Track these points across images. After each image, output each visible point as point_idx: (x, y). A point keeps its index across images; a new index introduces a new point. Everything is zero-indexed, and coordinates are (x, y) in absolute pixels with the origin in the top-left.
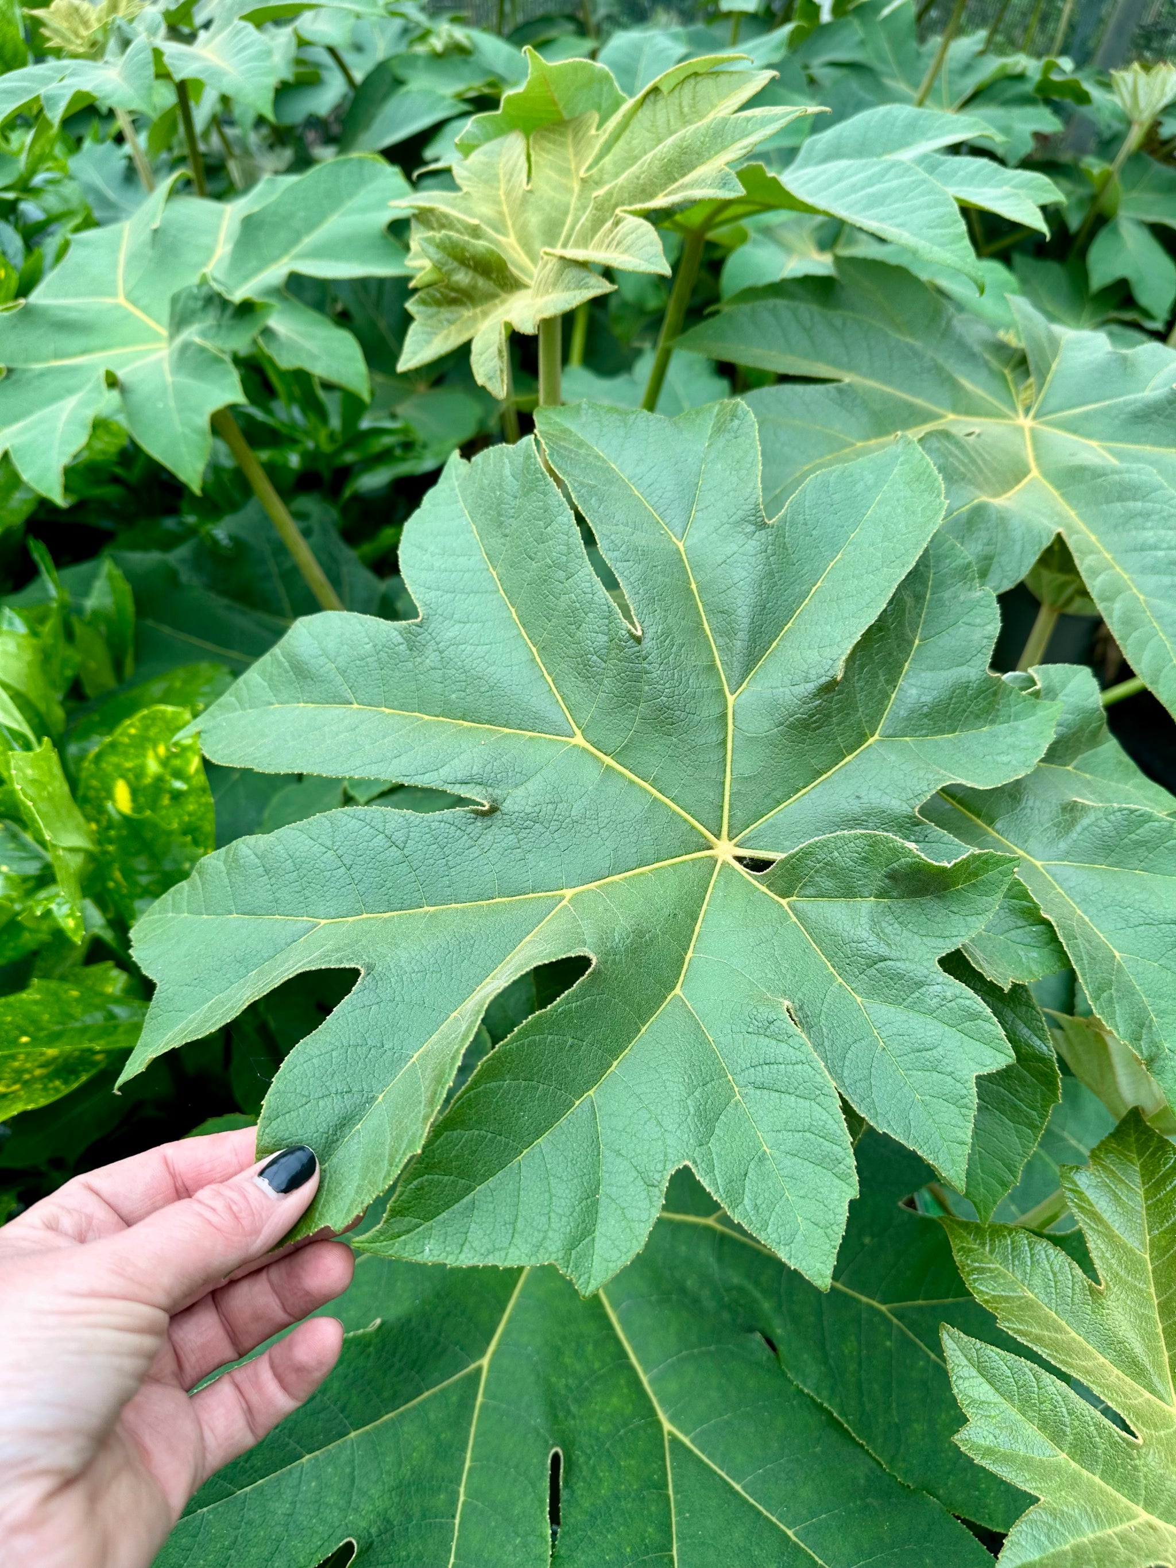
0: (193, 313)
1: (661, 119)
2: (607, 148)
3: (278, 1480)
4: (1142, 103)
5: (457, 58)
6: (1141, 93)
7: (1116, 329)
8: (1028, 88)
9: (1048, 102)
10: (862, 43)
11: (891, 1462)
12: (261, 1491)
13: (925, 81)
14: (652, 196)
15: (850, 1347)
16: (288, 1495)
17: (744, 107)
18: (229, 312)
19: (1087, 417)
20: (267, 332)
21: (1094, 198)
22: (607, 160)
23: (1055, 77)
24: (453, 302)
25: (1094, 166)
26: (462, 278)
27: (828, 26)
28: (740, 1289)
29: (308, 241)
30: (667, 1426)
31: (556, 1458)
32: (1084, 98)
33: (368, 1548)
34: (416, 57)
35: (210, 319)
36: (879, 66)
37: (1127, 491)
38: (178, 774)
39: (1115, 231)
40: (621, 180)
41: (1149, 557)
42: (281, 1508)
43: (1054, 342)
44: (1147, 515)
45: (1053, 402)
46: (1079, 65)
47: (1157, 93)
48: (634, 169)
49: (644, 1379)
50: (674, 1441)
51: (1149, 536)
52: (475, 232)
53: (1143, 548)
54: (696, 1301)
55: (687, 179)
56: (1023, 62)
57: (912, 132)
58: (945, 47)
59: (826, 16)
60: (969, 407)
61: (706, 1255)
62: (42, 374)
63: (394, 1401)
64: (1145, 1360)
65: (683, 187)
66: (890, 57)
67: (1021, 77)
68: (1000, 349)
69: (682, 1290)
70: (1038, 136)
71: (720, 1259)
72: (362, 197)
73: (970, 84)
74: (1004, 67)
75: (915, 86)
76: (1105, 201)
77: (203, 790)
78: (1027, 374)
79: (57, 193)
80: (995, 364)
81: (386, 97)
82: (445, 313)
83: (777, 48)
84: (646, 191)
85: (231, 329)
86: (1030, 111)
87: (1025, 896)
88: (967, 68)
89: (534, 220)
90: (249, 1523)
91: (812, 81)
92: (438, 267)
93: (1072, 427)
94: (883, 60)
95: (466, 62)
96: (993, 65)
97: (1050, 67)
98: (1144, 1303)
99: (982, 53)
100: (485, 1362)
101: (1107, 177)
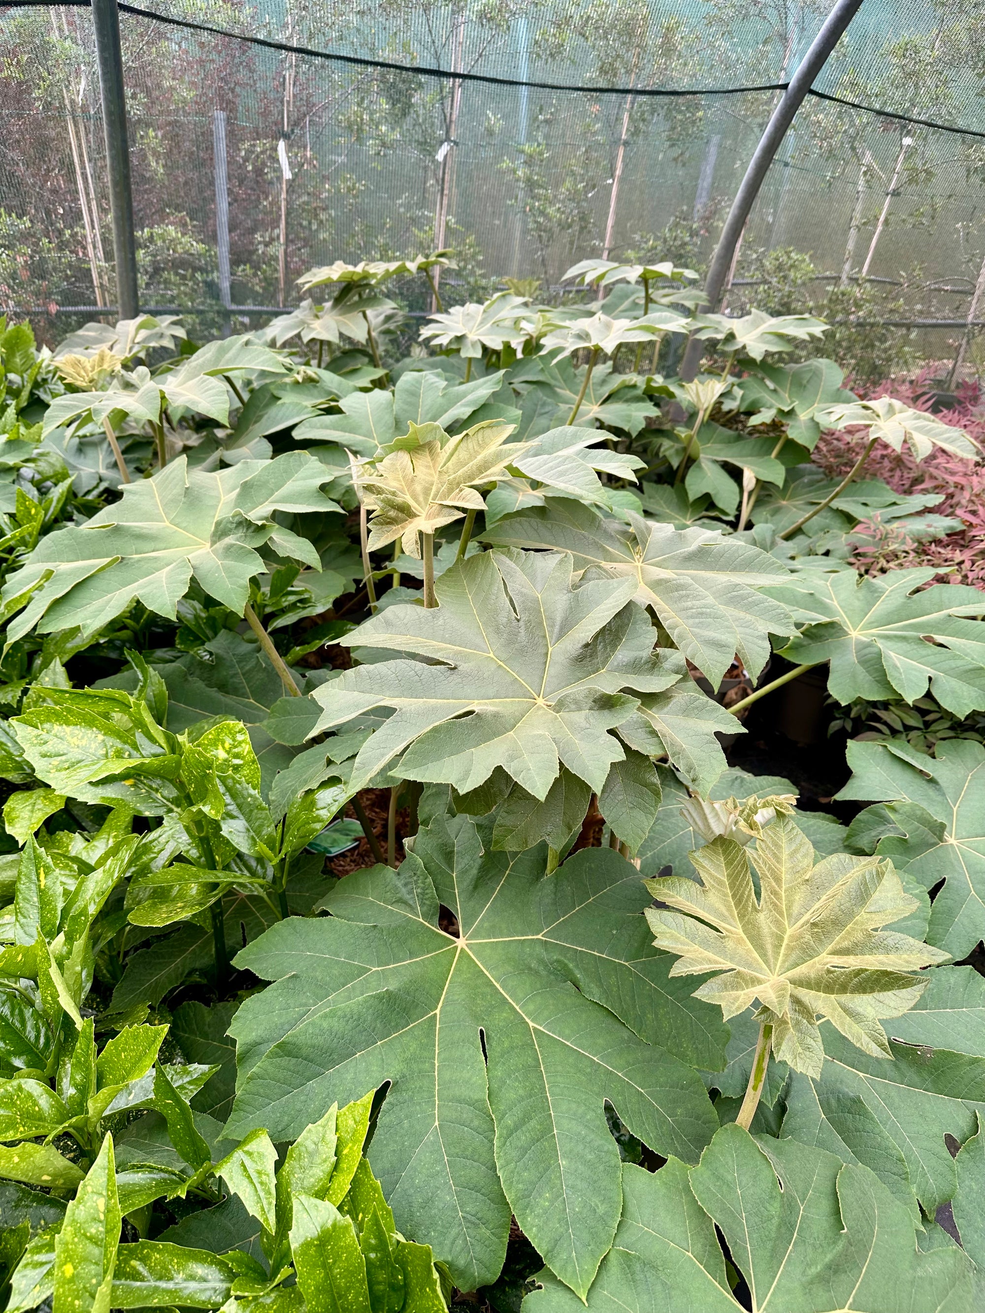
0: (230, 530)
1: (470, 446)
2: (449, 459)
3: (346, 1065)
4: (703, 400)
5: (310, 385)
6: (701, 394)
7: (706, 521)
8: (639, 392)
9: (651, 398)
10: (542, 370)
11: (639, 1032)
12: (338, 1071)
13: (581, 388)
14: (474, 479)
15: (613, 980)
16: (352, 1070)
17: (505, 442)
18: (252, 529)
19: (664, 560)
20: (271, 539)
21: (685, 449)
22: (449, 463)
23: (654, 385)
24: (389, 523)
25: (682, 432)
26: (392, 513)
27: (521, 360)
28: (558, 961)
29: (277, 494)
30: (531, 1024)
31: (481, 1031)
32: (672, 395)
33: (396, 1084)
34: (286, 384)
35: (240, 533)
36: (552, 382)
37: (679, 587)
38: (237, 756)
39: (700, 467)
40: (459, 473)
41: (690, 612)
42: (349, 1076)
43: (649, 529)
44: (688, 596)
45: (649, 556)
46: (666, 377)
47: (710, 394)
48: (465, 468)
49: (517, 1008)
50: (535, 1029)
51: (689, 604)
52: (394, 494)
53: (687, 609)
54: (537, 973)
55: (488, 472)
56: (633, 378)
57: (575, 438)
58: (590, 371)
59: (519, 355)
60: (613, 559)
61: (538, 949)
62: (139, 561)
63: (396, 1028)
64: (726, 914)
65: (488, 476)
66: (559, 377)
67: (634, 386)
68: (625, 533)
69: (530, 969)
70: (648, 419)
71: (546, 950)
72: (302, 473)
73: (606, 391)
74: (624, 381)
75: (576, 393)
76: (691, 451)
77: (253, 762)
78: (637, 544)
79: (46, 461)
80: (622, 540)
81: (267, 405)
82: (385, 528)
83: (498, 383)
84: (471, 478)
85: (253, 537)
86: (641, 405)
87: (651, 726)
88: (603, 382)
89: (418, 488)
90: (334, 1085)
91: (517, 393)
92: (382, 509)
93: (658, 565)
94: (556, 379)
95: (315, 387)
96: (618, 381)
97: (649, 380)
98: (725, 895)
99: (611, 373)
100: (438, 1011)
101: (690, 438)
